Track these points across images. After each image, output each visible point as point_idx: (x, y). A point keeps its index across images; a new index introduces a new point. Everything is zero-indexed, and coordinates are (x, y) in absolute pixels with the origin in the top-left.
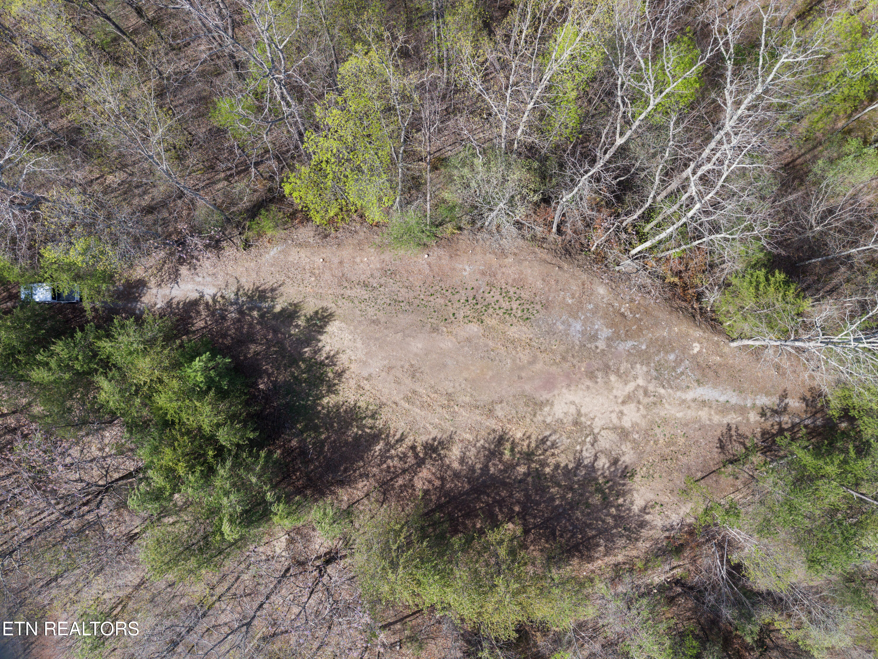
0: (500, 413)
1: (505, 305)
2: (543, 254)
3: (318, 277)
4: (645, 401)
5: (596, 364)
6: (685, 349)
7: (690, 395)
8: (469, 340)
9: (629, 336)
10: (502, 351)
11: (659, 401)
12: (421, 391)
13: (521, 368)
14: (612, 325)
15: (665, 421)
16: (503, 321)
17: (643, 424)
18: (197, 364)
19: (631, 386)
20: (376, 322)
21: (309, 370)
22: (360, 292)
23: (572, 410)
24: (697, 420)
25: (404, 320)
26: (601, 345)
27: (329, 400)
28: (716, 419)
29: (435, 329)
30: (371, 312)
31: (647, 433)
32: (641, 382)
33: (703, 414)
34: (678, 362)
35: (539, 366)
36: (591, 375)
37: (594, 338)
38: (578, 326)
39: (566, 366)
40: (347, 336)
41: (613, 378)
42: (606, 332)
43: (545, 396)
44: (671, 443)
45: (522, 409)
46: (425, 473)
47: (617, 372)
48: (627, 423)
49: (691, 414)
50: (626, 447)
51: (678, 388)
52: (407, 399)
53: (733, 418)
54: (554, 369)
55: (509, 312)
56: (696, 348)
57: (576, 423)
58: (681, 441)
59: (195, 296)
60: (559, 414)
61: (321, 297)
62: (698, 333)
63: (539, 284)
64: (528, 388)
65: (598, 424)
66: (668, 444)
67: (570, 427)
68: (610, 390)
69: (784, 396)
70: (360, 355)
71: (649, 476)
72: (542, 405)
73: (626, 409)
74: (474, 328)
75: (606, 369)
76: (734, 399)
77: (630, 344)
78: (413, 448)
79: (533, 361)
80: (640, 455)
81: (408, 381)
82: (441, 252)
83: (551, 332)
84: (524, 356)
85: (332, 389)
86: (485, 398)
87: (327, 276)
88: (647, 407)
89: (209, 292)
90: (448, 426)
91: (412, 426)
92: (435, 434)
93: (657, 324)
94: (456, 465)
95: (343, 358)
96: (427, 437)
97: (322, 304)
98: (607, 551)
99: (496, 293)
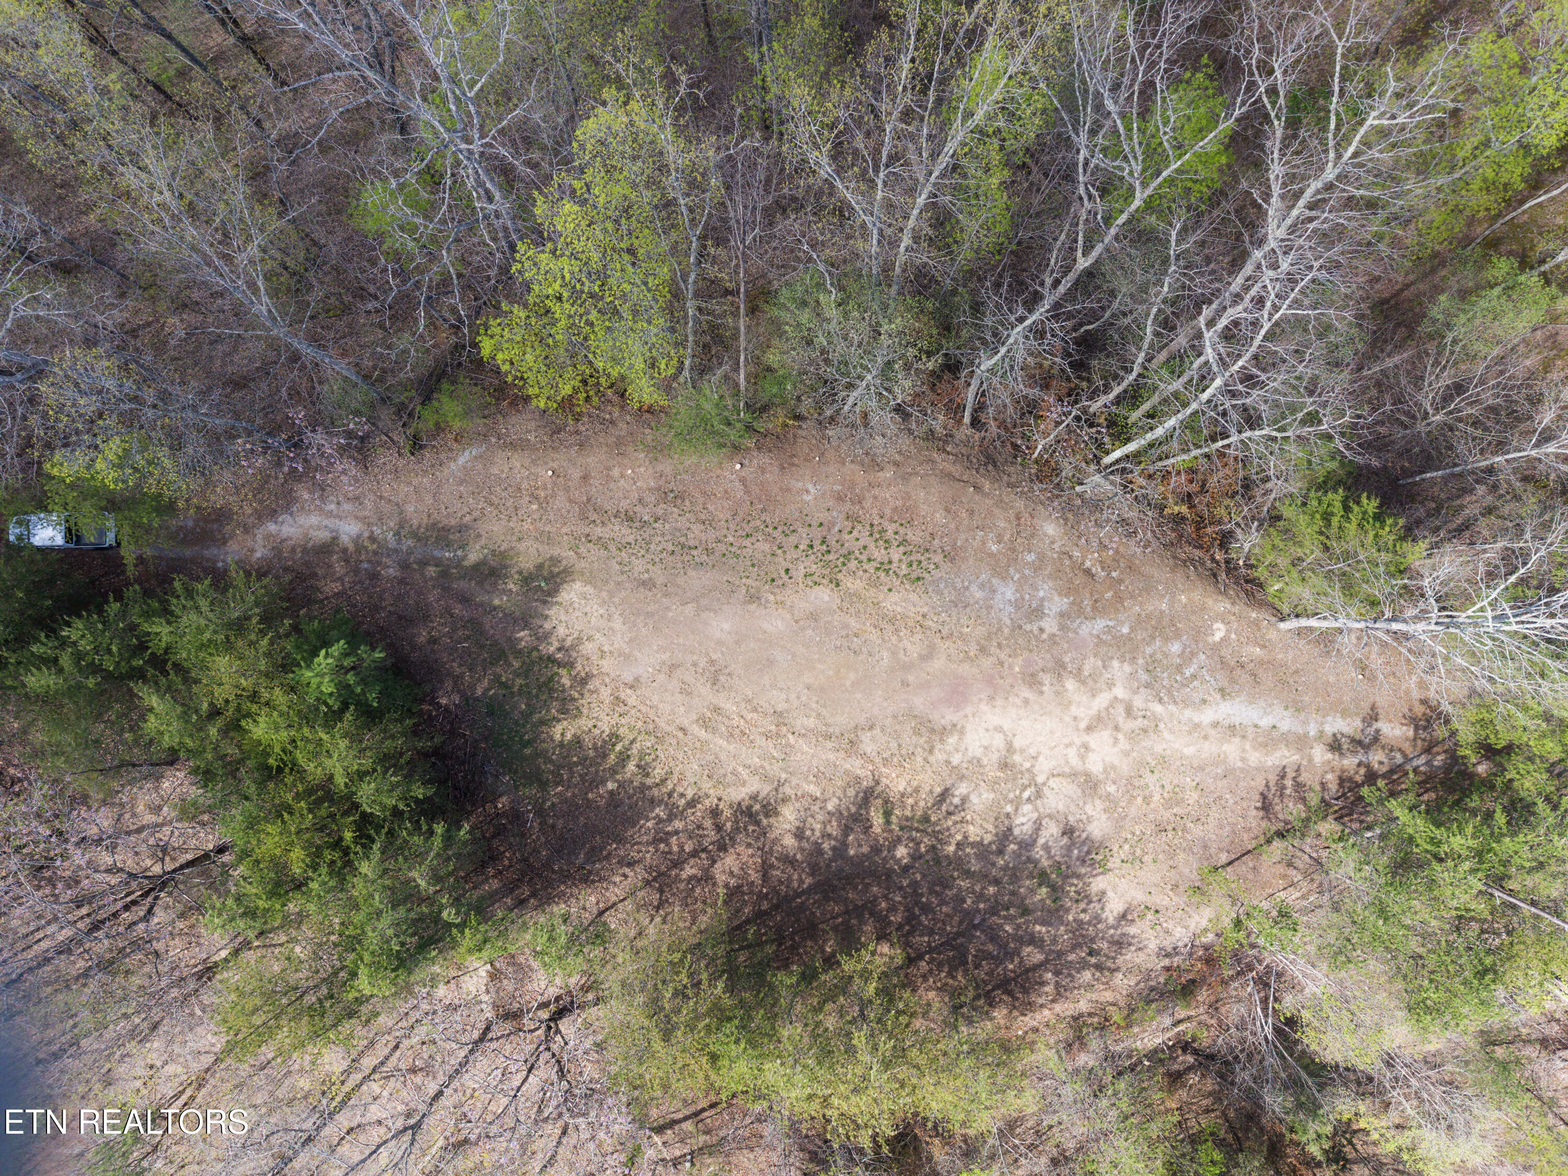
0: (868, 747)
1: (879, 554)
2: (944, 463)
3: (544, 504)
4: (1128, 725)
5: (1041, 659)
6: (1199, 634)
8: (813, 617)
9: (1098, 609)
10: (874, 635)
11: (1152, 726)
12: (729, 707)
13: (907, 667)
14: (1069, 590)
15: (1163, 761)
16: (874, 583)
17: (1125, 767)
18: (325, 658)
19: (1103, 700)
20: (647, 584)
21: (526, 671)
22: (619, 531)
23: (999, 741)
24: (1220, 760)
25: (697, 580)
26: (1050, 625)
27: (565, 730)
28: (1255, 757)
29: (753, 598)
30: (639, 565)
31: (1131, 784)
32: (1120, 692)
33: (1232, 749)
35: (938, 663)
36: (1032, 681)
37: (1037, 613)
38: (1008, 592)
39: (987, 663)
40: (596, 610)
41: (1070, 685)
42: (1058, 604)
43: (949, 716)
44: (1174, 800)
45: (908, 739)
46: (734, 861)
47: (1078, 674)
48: (1095, 765)
49: (1209, 749)
50: (1095, 809)
51: (1187, 703)
52: (704, 723)
53: (1284, 756)
54: (965, 669)
55: (885, 567)
56: (1219, 632)
57: (1004, 765)
58: (1192, 797)
59: (322, 536)
60: (975, 750)
61: (549, 539)
62: (1222, 605)
63: (940, 517)
64: (919, 702)
65: (1043, 768)
66: (1169, 803)
67: (993, 773)
68: (1066, 705)
69: (1372, 716)
70: (619, 643)
71: (1134, 860)
72: (943, 733)
73: (1093, 740)
74: (823, 595)
75: (1059, 670)
76: (1287, 723)
77: (1100, 624)
78: (715, 813)
79: (928, 656)
80: (1119, 822)
81: (705, 690)
82: (764, 459)
83: (960, 602)
84: (913, 646)
85: (568, 707)
86: (841, 721)
87: (560, 502)
88: (1132, 736)
89: (349, 529)
90: (775, 770)
91: (712, 771)
92: (754, 785)
93: (1148, 589)
94: (789, 841)
95: (588, 648)
96: (739, 794)
97: (550, 551)
98: (1060, 993)
99: (862, 532)
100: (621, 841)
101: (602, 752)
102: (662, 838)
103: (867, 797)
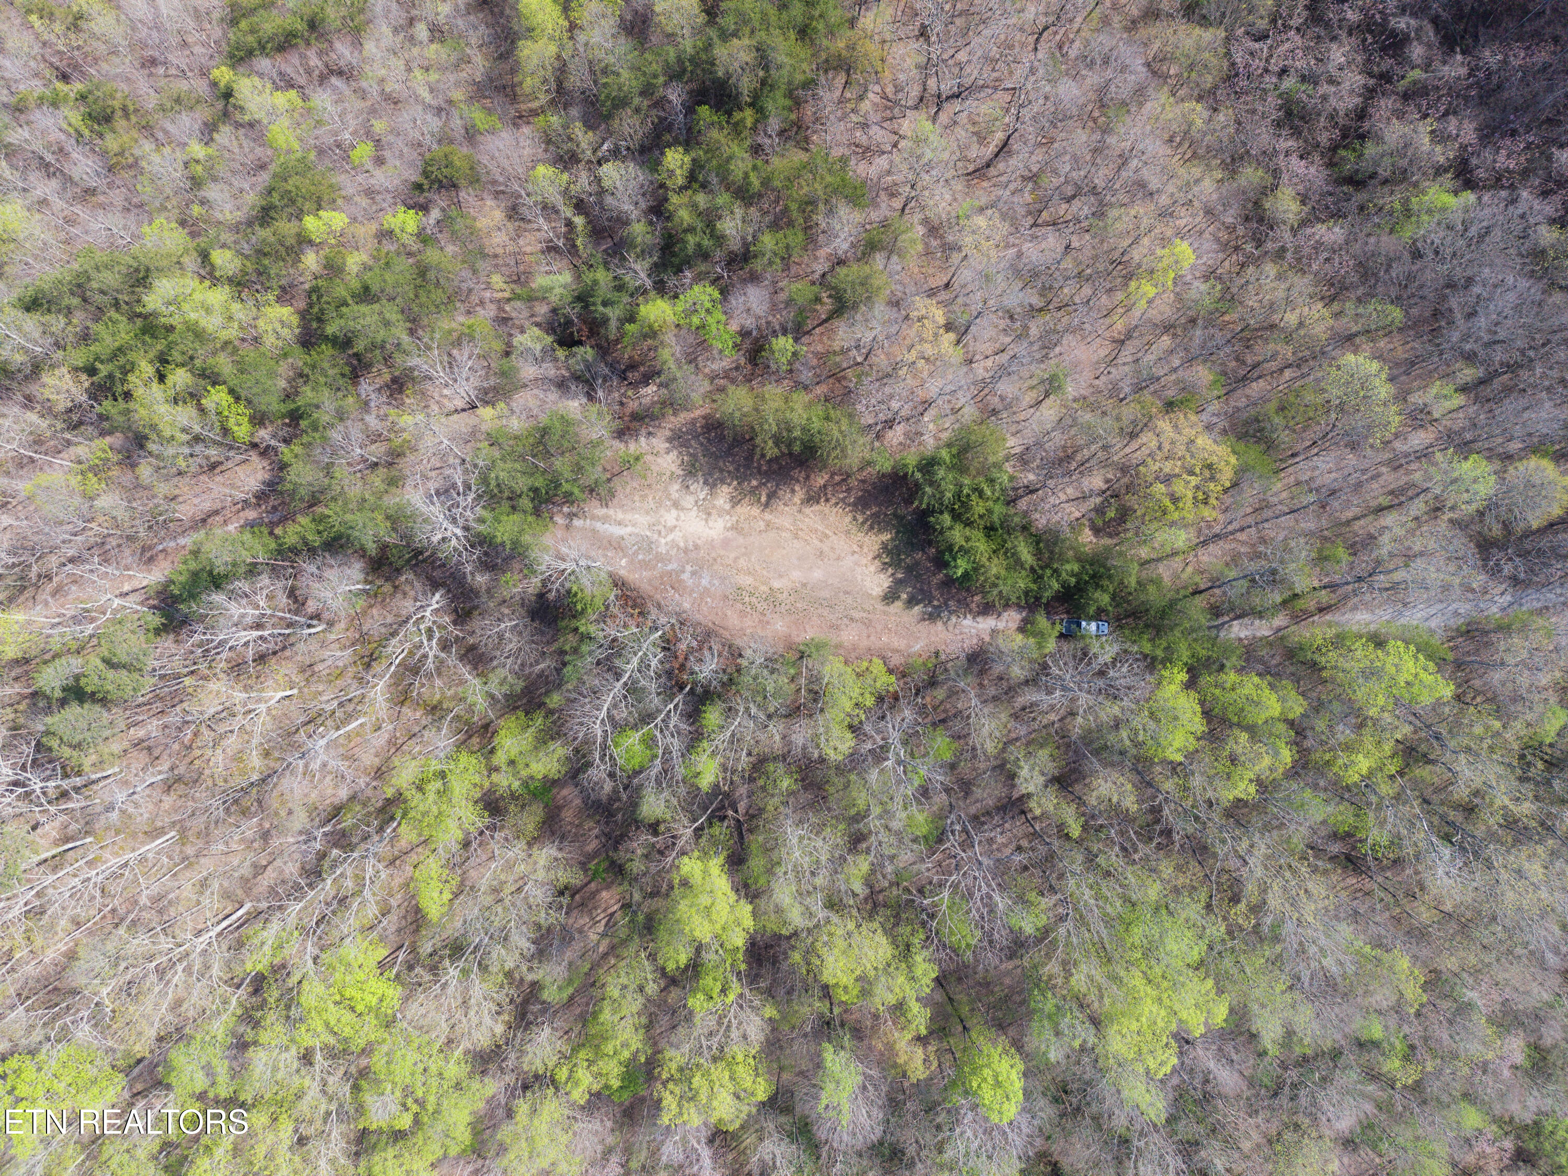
0: (762, 524)
1: (754, 600)
2: (726, 634)
3: (886, 627)
4: (660, 527)
5: (693, 555)
6: (631, 562)
7: (629, 529)
8: (781, 576)
9: (670, 574)
10: (757, 568)
11: (650, 526)
12: (816, 542)
13: (744, 554)
14: (681, 581)
15: (647, 513)
16: (756, 588)
17: (662, 511)
18: (960, 572)
19: (670, 537)
20: (846, 593)
21: (900, 561)
22: (856, 615)
23: (711, 523)
24: (625, 512)
25: (826, 594)
26: (688, 568)
27: (886, 537)
28: (611, 512)
29: (804, 585)
30: (849, 601)
31: (660, 504)
32: (663, 541)
33: (620, 516)
34: (636, 553)
35: (732, 556)
36: (697, 547)
37: (693, 573)
38: (704, 582)
39: (714, 555)
40: (868, 584)
41: (682, 544)
42: (685, 576)
43: (729, 534)
44: (644, 497)
45: (746, 526)
46: (821, 481)
47: (679, 548)
48: (674, 513)
49: (629, 516)
50: (675, 495)
51: (637, 535)
52: (827, 536)
53: (604, 512)
54: (722, 553)
55: (751, 595)
56: (623, 562)
57: (709, 514)
58: (637, 498)
59: (980, 619)
60: (720, 521)
61: (884, 613)
62: (622, 572)
63: (729, 613)
64: (741, 540)
65: (694, 512)
66: (646, 496)
67: (714, 511)
68: (684, 536)
69: (568, 527)
70: (859, 570)
71: (661, 474)
72: (732, 528)
73: (674, 522)
74: (776, 584)
75: (686, 551)
76: (598, 525)
77: (669, 567)
78: (827, 500)
79: (737, 558)
80: (666, 490)
81: (826, 549)
82: (797, 640)
83: (723, 579)
84: (742, 562)
85: (884, 546)
86: (772, 534)
87: (879, 627)
88: (659, 523)
89: (968, 622)
90: (799, 516)
91: (824, 517)
92: (807, 510)
93: (650, 581)
94: (797, 488)
95: (872, 569)
96: (816, 508)
97: (886, 608)
98: (693, 422)
99: (760, 609)
100: (866, 491)
101: (872, 528)
102: (849, 490)
103: (767, 505)
